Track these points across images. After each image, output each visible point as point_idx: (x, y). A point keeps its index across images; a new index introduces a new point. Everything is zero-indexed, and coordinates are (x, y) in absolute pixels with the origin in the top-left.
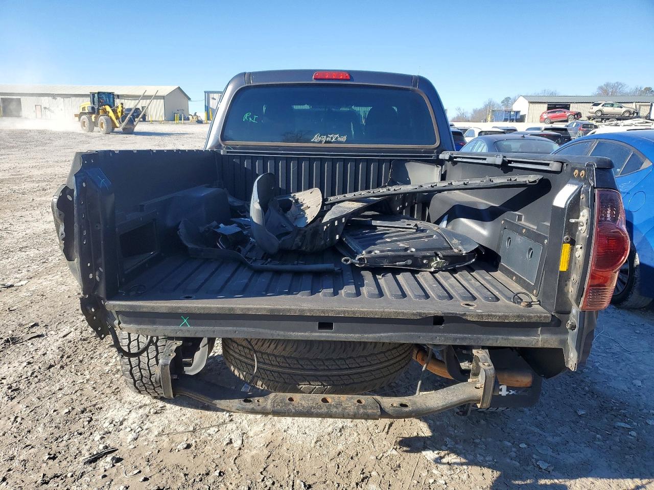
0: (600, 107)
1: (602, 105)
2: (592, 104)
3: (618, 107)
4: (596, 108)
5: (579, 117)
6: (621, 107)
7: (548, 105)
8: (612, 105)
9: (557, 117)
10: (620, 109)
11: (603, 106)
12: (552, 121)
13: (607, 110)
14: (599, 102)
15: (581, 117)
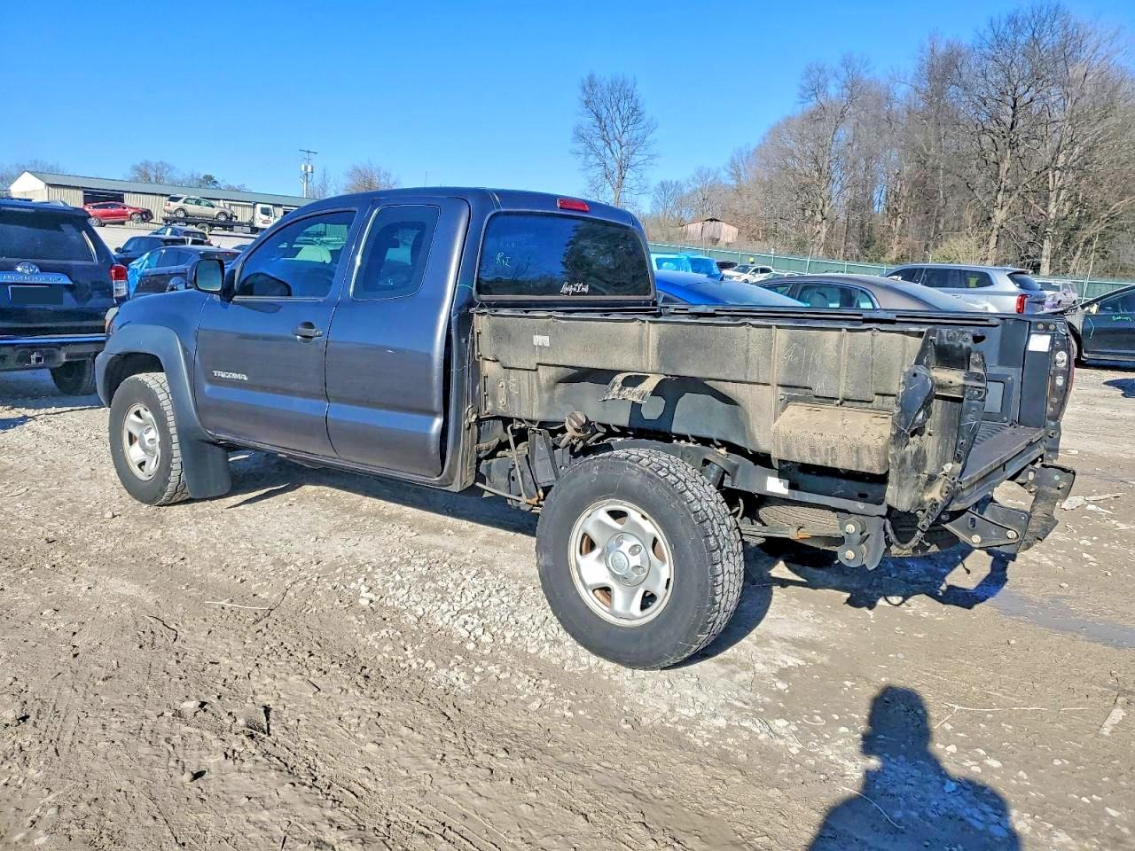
0: (180, 204)
1: (182, 200)
2: (167, 198)
3: (207, 205)
4: (174, 206)
5: (149, 217)
6: (213, 207)
7: (85, 192)
8: (198, 202)
9: (112, 215)
10: (211, 208)
11: (185, 202)
12: (104, 221)
13: (192, 209)
14: (178, 196)
15: (152, 217)
